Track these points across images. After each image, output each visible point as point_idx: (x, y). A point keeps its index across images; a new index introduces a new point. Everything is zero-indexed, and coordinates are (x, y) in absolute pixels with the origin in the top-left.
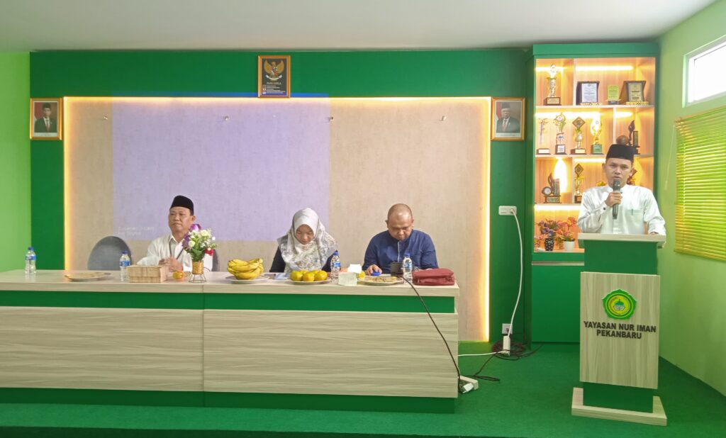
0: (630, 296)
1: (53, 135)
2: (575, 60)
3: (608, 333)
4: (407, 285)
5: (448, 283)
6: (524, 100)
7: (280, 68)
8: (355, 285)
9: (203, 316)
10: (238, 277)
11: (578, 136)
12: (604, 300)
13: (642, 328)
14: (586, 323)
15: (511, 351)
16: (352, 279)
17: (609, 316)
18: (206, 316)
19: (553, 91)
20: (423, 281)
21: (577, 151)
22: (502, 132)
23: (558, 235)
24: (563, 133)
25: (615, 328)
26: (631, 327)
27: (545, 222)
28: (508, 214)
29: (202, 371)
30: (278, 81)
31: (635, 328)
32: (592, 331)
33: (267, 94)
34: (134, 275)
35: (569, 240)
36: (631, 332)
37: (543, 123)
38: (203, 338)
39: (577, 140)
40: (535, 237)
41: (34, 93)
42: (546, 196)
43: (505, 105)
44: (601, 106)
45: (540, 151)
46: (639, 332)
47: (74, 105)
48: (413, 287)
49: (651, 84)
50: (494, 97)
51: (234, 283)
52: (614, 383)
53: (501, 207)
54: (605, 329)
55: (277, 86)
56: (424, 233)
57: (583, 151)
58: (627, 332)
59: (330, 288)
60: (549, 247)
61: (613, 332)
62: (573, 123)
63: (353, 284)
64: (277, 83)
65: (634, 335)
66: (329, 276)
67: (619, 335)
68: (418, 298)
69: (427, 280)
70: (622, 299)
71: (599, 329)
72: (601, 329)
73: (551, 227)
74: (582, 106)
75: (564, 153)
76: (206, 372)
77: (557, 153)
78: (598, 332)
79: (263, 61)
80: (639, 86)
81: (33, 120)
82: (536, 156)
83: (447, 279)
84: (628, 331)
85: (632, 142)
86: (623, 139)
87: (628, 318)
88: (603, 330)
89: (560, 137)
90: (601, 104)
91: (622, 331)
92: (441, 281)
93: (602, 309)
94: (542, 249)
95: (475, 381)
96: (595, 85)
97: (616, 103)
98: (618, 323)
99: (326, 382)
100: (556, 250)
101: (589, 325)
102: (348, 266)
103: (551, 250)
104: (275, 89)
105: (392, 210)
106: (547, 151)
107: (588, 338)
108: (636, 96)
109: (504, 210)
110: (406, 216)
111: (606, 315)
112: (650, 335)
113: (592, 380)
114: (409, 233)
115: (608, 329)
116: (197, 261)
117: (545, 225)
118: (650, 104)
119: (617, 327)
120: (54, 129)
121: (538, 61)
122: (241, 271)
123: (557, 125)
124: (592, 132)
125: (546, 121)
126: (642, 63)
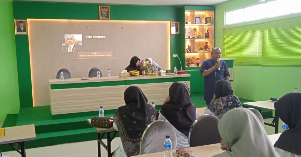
1: (24, 33)
2: (195, 11)
11: (195, 33)
19: (189, 20)
27: (187, 58)
30: (106, 14)
33: (103, 19)
35: (193, 63)
40: (185, 63)
42: (188, 51)
49: (213, 18)
50: (170, 21)
57: (196, 38)
79: (101, 7)
80: (209, 19)
85: (208, 35)
86: (206, 34)
89: (190, 34)
90: (201, 24)
96: (199, 18)
100: (190, 66)
104: (105, 17)
106: (187, 38)
108: (209, 22)
118: (213, 24)
120: (25, 30)
125: (187, 28)
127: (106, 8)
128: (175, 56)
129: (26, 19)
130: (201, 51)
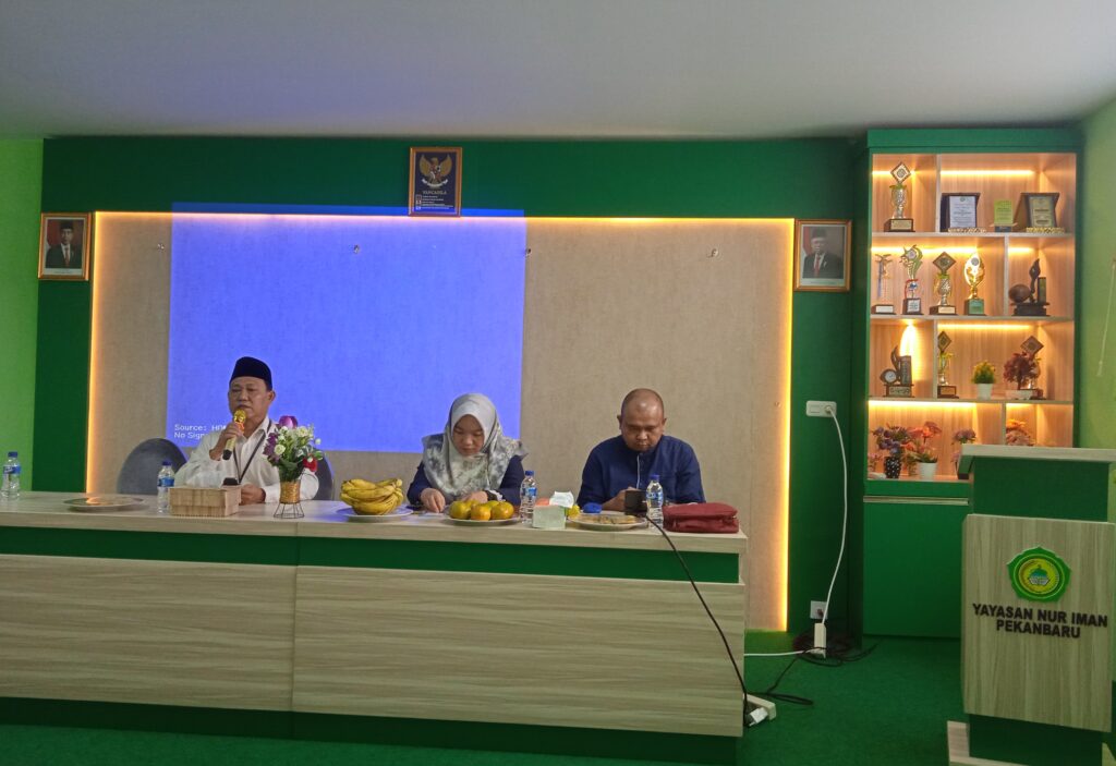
0: (1059, 560)
1: (75, 272)
2: (939, 156)
3: (1017, 626)
4: (654, 531)
5: (727, 528)
6: (850, 224)
7: (445, 167)
8: (562, 528)
9: (296, 576)
10: (360, 510)
11: (942, 285)
12: (1011, 566)
13: (1080, 619)
14: (977, 608)
15: (828, 649)
16: (556, 518)
17: (1020, 595)
18: (301, 578)
19: (901, 208)
20: (683, 524)
21: (941, 310)
22: (812, 277)
23: (907, 452)
24: (916, 280)
25: (1031, 618)
26: (1061, 616)
27: (886, 428)
28: (822, 414)
29: (291, 675)
30: (441, 188)
31: (1069, 618)
32: (988, 622)
33: (422, 210)
34: (180, 503)
35: (927, 460)
36: (1060, 625)
37: (883, 260)
38: (294, 617)
39: (940, 291)
40: (869, 454)
41: (47, 207)
42: (889, 385)
43: (817, 233)
44: (983, 234)
45: (878, 309)
46: (1076, 626)
47: (107, 223)
48: (664, 535)
49: (1068, 198)
50: (799, 218)
51: (352, 520)
52: (1028, 717)
53: (809, 403)
54: (1012, 619)
55: (440, 196)
56: (681, 443)
57: (952, 310)
58: (1053, 625)
59: (517, 534)
60: (892, 471)
61: (1027, 624)
62: (934, 262)
63: (558, 526)
64: (441, 193)
65: (1066, 632)
66: (516, 512)
67: (1037, 629)
68: (673, 555)
69: (690, 523)
70: (1045, 565)
71: (1001, 618)
72: (1006, 619)
73: (896, 437)
74: (949, 234)
75: (919, 313)
76: (297, 677)
77: (905, 312)
78: (999, 624)
79: (419, 156)
80: (1046, 203)
81: (44, 247)
82: (872, 316)
83: (723, 520)
84: (1056, 623)
85: (1035, 296)
86: (1021, 290)
87: (1055, 599)
88: (1009, 620)
89: (912, 286)
90: (983, 231)
91: (1043, 622)
92: (714, 524)
93: (1006, 582)
94: (881, 475)
95: (771, 705)
96: (973, 198)
97: (1008, 229)
98: (1035, 608)
99: (508, 701)
100: (903, 476)
101: (981, 610)
102: (550, 495)
103: (897, 477)
104: (436, 202)
105: (630, 397)
106: (890, 309)
107: (979, 635)
108: (1042, 218)
109: (815, 408)
110: (652, 409)
111: (1014, 594)
112: (1097, 633)
113: (987, 711)
114: (656, 439)
115: (1018, 620)
116: (290, 480)
117: (886, 434)
118: (1066, 231)
119: (1035, 614)
120: (76, 263)
121: (875, 157)
122: (363, 500)
123: (906, 266)
124: (967, 278)
125: (887, 258)
126: (1050, 165)
127: (442, 157)
130: (985, 389)
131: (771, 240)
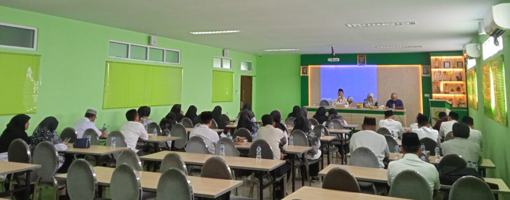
1: (306, 75)
7: (363, 58)
9: (352, 115)
11: (445, 76)
17: (437, 116)
21: (445, 80)
22: (424, 74)
24: (440, 75)
27: (436, 98)
33: (360, 64)
41: (302, 65)
42: (436, 92)
43: (425, 67)
47: (311, 68)
51: (358, 108)
56: (400, 100)
62: (443, 72)
63: (382, 109)
64: (362, 62)
68: (396, 112)
77: (439, 80)
79: (359, 56)
80: (461, 63)
82: (433, 81)
85: (460, 77)
86: (458, 77)
96: (449, 63)
105: (392, 94)
106: (436, 80)
110: (395, 96)
114: (396, 99)
120: (307, 73)
123: (439, 72)
125: (435, 71)
127: (363, 56)
128: (426, 95)
129: (308, 65)
130: (452, 92)
131: (417, 69)
